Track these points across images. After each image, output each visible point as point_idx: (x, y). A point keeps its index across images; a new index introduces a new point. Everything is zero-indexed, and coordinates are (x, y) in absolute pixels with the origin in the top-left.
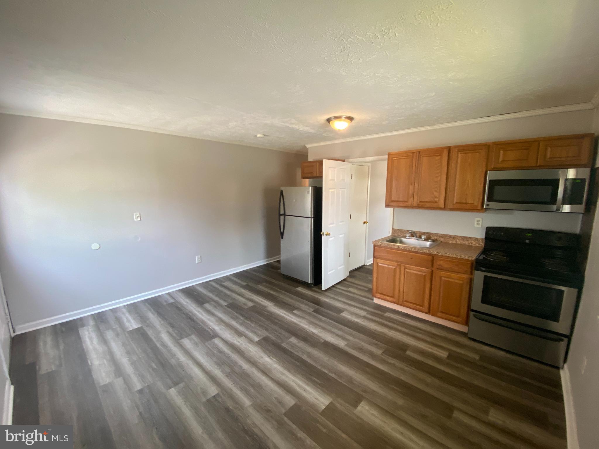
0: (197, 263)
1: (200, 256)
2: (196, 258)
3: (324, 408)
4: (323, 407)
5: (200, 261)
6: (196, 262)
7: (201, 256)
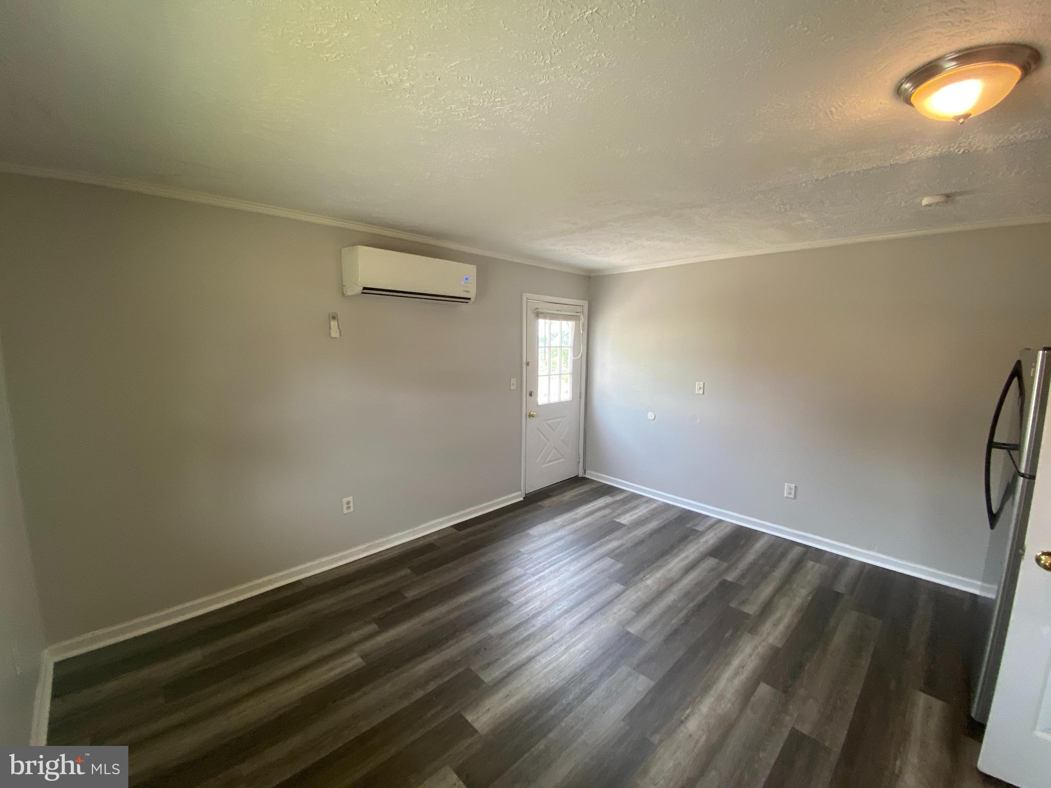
0: (786, 497)
1: (794, 485)
2: (784, 485)
3: (467, 718)
4: (469, 718)
5: (792, 496)
6: (784, 495)
7: (795, 487)
